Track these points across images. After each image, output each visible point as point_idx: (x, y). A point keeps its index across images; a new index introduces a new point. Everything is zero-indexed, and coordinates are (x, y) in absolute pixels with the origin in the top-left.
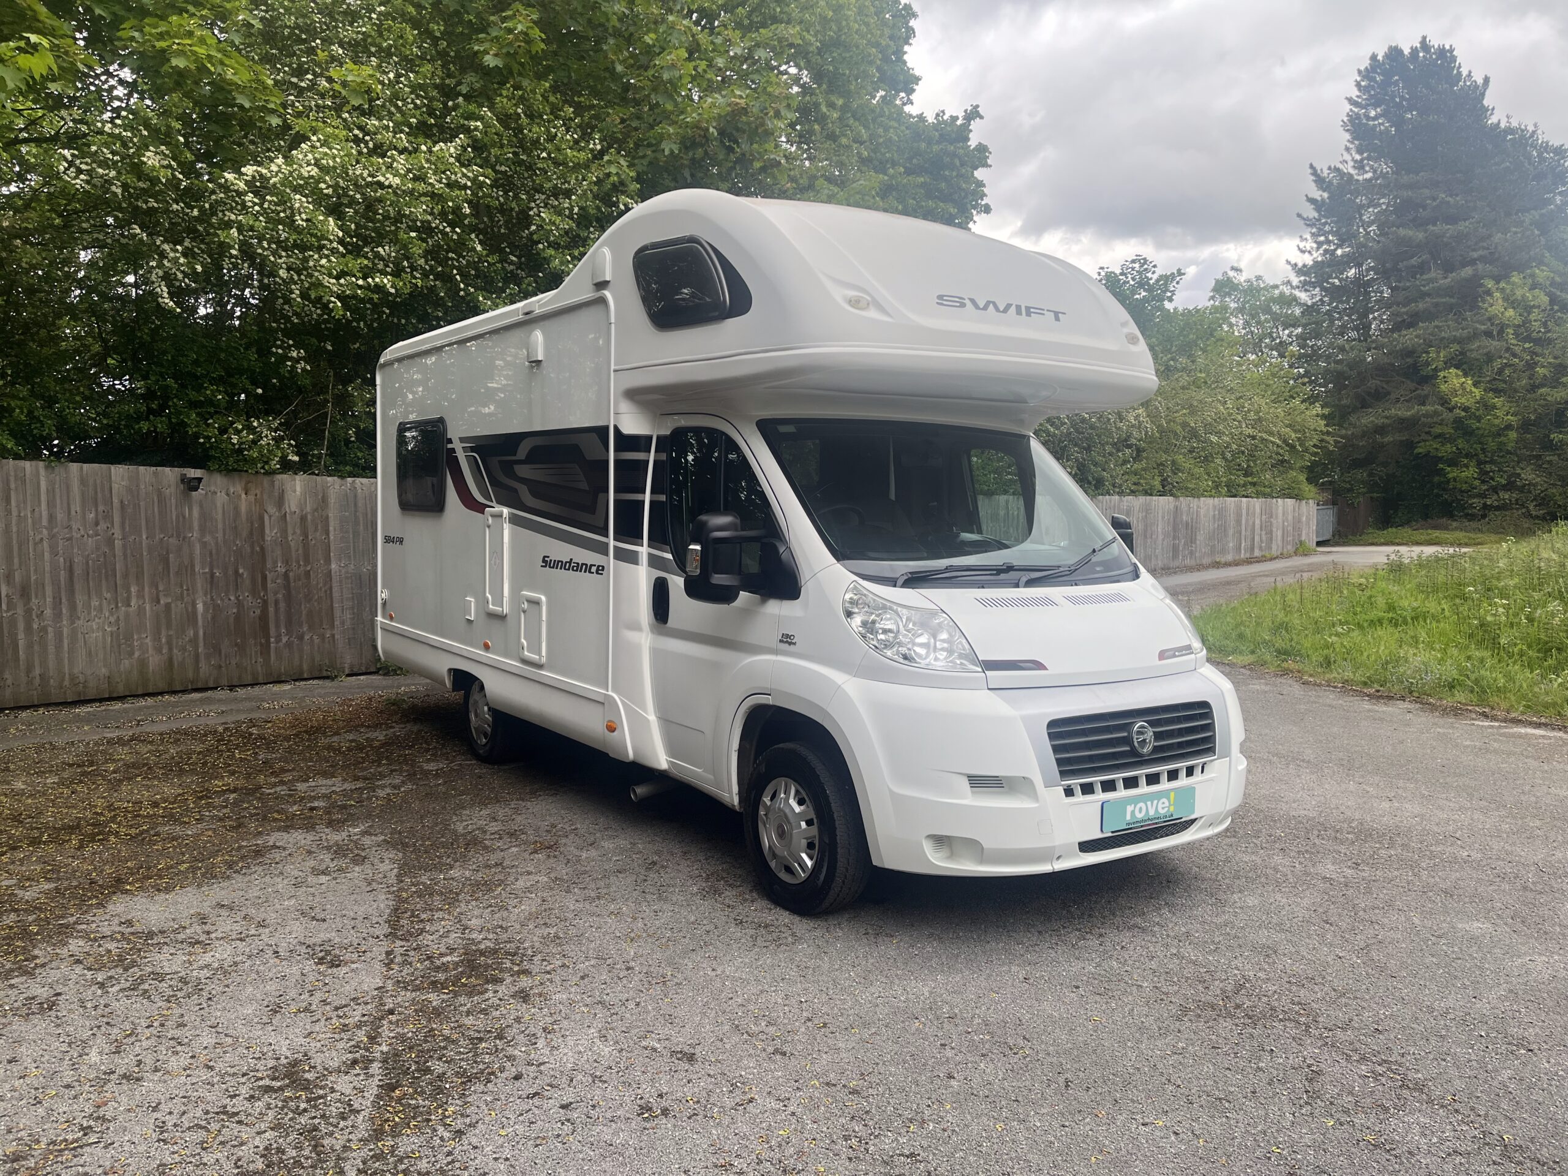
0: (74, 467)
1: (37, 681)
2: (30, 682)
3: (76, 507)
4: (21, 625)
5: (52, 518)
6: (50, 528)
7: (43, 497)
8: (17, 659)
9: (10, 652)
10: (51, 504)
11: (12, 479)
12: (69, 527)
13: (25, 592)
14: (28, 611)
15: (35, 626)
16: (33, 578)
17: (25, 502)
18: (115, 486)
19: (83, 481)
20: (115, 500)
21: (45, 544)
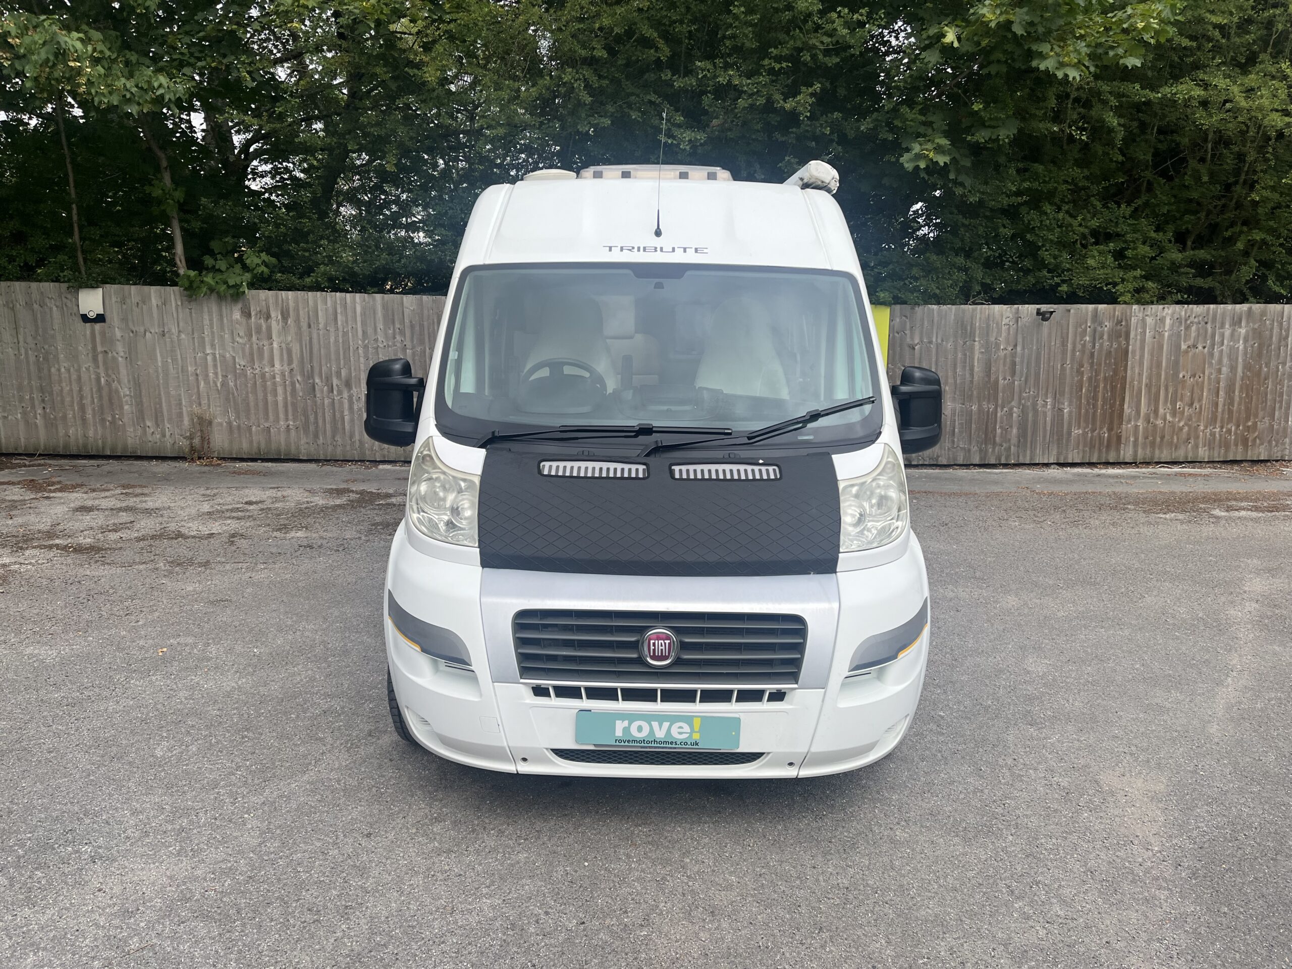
0: (378, 296)
1: (357, 443)
2: (353, 443)
3: (380, 326)
4: (346, 406)
5: (364, 333)
6: (363, 341)
7: (359, 319)
8: (344, 429)
9: (339, 423)
10: (364, 323)
11: (338, 307)
12: (376, 340)
13: (348, 384)
14: (350, 397)
15: (356, 407)
16: (353, 374)
17: (347, 322)
18: (407, 312)
19: (385, 307)
20: (407, 321)
21: (361, 351)
